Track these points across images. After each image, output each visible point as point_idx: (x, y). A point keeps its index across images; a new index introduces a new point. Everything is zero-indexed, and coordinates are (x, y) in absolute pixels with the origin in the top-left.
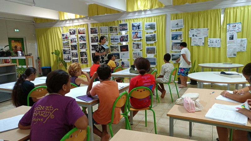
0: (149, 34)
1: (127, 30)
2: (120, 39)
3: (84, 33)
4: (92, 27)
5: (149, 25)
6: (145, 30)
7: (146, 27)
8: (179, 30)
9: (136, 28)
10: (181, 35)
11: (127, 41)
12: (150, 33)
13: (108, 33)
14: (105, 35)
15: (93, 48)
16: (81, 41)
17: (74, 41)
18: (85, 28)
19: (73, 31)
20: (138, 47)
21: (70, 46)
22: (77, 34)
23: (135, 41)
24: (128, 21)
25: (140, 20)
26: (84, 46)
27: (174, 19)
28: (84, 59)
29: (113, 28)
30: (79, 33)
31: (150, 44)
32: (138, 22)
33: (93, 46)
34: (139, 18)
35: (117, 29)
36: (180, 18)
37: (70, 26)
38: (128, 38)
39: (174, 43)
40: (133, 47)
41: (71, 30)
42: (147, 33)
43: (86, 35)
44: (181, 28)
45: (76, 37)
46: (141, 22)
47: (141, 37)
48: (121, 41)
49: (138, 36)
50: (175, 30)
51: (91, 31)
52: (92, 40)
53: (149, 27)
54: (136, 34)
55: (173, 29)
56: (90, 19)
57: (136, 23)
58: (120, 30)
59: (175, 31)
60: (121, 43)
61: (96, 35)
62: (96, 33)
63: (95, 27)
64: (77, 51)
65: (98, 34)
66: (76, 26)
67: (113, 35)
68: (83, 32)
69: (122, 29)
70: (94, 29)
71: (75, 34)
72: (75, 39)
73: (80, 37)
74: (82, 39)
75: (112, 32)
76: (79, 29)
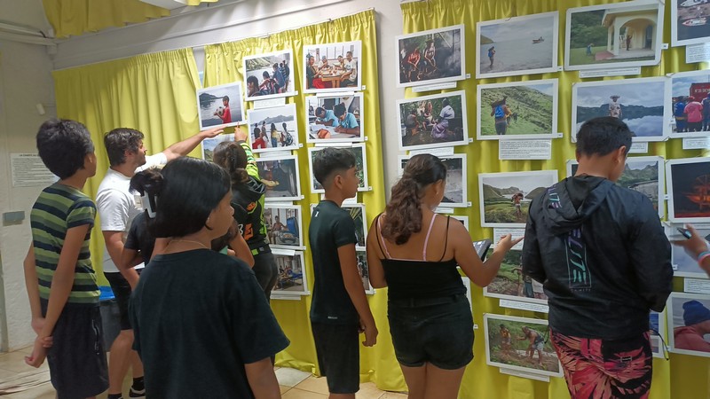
2: (679, 112)
3: (345, 82)
4: (416, 34)
13: (555, 69)
14: (524, 83)
17: (277, 135)
18: (357, 43)
19: (271, 71)
22: (298, 87)
29: (612, 17)
30: (315, 81)
35: (649, 30)
37: (253, 41)
41: (259, 67)
43: (366, 92)
45: (291, 109)
51: (404, 63)
52: (407, 125)
58: (687, 32)
60: (690, 139)
61: (443, 85)
62: (446, 71)
63: (441, 29)
64: (295, 203)
65: (463, 77)
66: (293, 34)
67: (601, 79)
68: (339, 72)
69: (703, 21)
70: (429, 43)
71: (283, 91)
72: (284, 125)
73: (315, 109)
74: (332, 120)
75: (591, 58)
76: (314, 55)
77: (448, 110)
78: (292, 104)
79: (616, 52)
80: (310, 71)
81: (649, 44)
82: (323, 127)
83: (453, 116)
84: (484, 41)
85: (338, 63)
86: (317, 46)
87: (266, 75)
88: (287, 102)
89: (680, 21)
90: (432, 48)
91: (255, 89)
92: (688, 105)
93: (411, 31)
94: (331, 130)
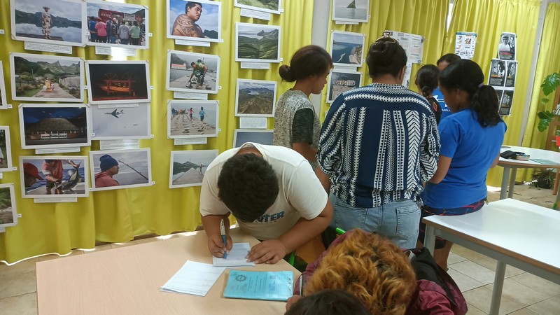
0: (250, 24)
2: (92, 27)
6: (236, 4)
8: (354, 28)
10: (359, 49)
11: (137, 41)
12: (256, 21)
20: (201, 82)
23: (184, 48)
31: (254, 70)
38: (143, 27)
40: (173, 78)
42: (244, 19)
44: (361, 23)
47: (213, 35)
48: (95, 37)
50: (344, 27)
54: (193, 11)
55: (339, 21)
59: (343, 31)
60: (100, 47)
92: (97, 24)
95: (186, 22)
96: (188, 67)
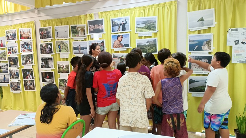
0: (143, 39)
1: (102, 31)
3: (28, 38)
4: (43, 28)
5: (144, 23)
6: (136, 32)
7: (139, 26)
8: (205, 31)
9: (119, 27)
10: (209, 42)
12: (145, 37)
13: (69, 38)
14: (64, 41)
15: (44, 63)
16: (24, 51)
17: (14, 51)
18: (31, 29)
21: (8, 60)
22: (18, 39)
23: (117, 52)
24: (104, 15)
25: (127, 13)
26: (29, 59)
27: (194, 10)
28: (28, 82)
29: (78, 28)
30: (21, 37)
32: (123, 17)
33: (43, 59)
34: (125, 9)
35: (84, 31)
36: (207, 7)
37: (7, 26)
39: (193, 56)
41: (9, 33)
42: (140, 37)
43: (33, 41)
44: (210, 27)
45: (16, 44)
46: (128, 16)
47: (128, 46)
49: (123, 43)
50: (197, 32)
51: (41, 34)
52: (42, 50)
53: (144, 25)
55: (192, 29)
56: (39, 13)
57: (120, 18)
58: (91, 32)
59: (196, 34)
61: (48, 40)
62: (49, 37)
63: (47, 27)
64: (18, 68)
65: (52, 38)
66: (17, 25)
67: (77, 41)
68: (27, 35)
69: (93, 30)
70: (45, 30)
71: (15, 39)
72: (15, 48)
73: (22, 44)
74: (26, 47)
75: (75, 36)
76: (21, 31)
77: (49, 46)
78: (17, 43)
79: (79, 35)
80: (21, 35)
81: (84, 34)
82: (24, 49)
83: (50, 48)
84: (56, 30)
85: (27, 33)
86: (22, 29)
87: (11, 35)
88: (16, 42)
89: (89, 29)
90: (46, 31)
91: (8, 39)
93: (42, 27)
94: (26, 49)
95: (117, 42)
96: (118, 59)
